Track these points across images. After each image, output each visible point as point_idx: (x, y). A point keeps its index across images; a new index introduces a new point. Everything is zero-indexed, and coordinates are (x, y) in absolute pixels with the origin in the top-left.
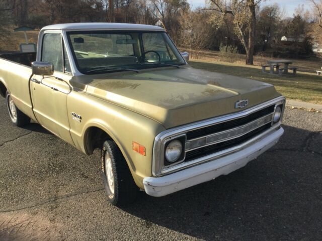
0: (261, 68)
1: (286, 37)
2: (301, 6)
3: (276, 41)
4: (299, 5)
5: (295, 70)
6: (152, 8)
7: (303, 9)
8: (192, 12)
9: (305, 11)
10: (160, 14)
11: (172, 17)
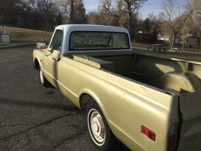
0: (147, 49)
1: (142, 31)
2: (151, 13)
3: (137, 33)
4: (151, 12)
5: (165, 50)
6: (64, 11)
7: (153, 15)
8: (87, 15)
9: (154, 16)
10: (68, 15)
11: (77, 17)
